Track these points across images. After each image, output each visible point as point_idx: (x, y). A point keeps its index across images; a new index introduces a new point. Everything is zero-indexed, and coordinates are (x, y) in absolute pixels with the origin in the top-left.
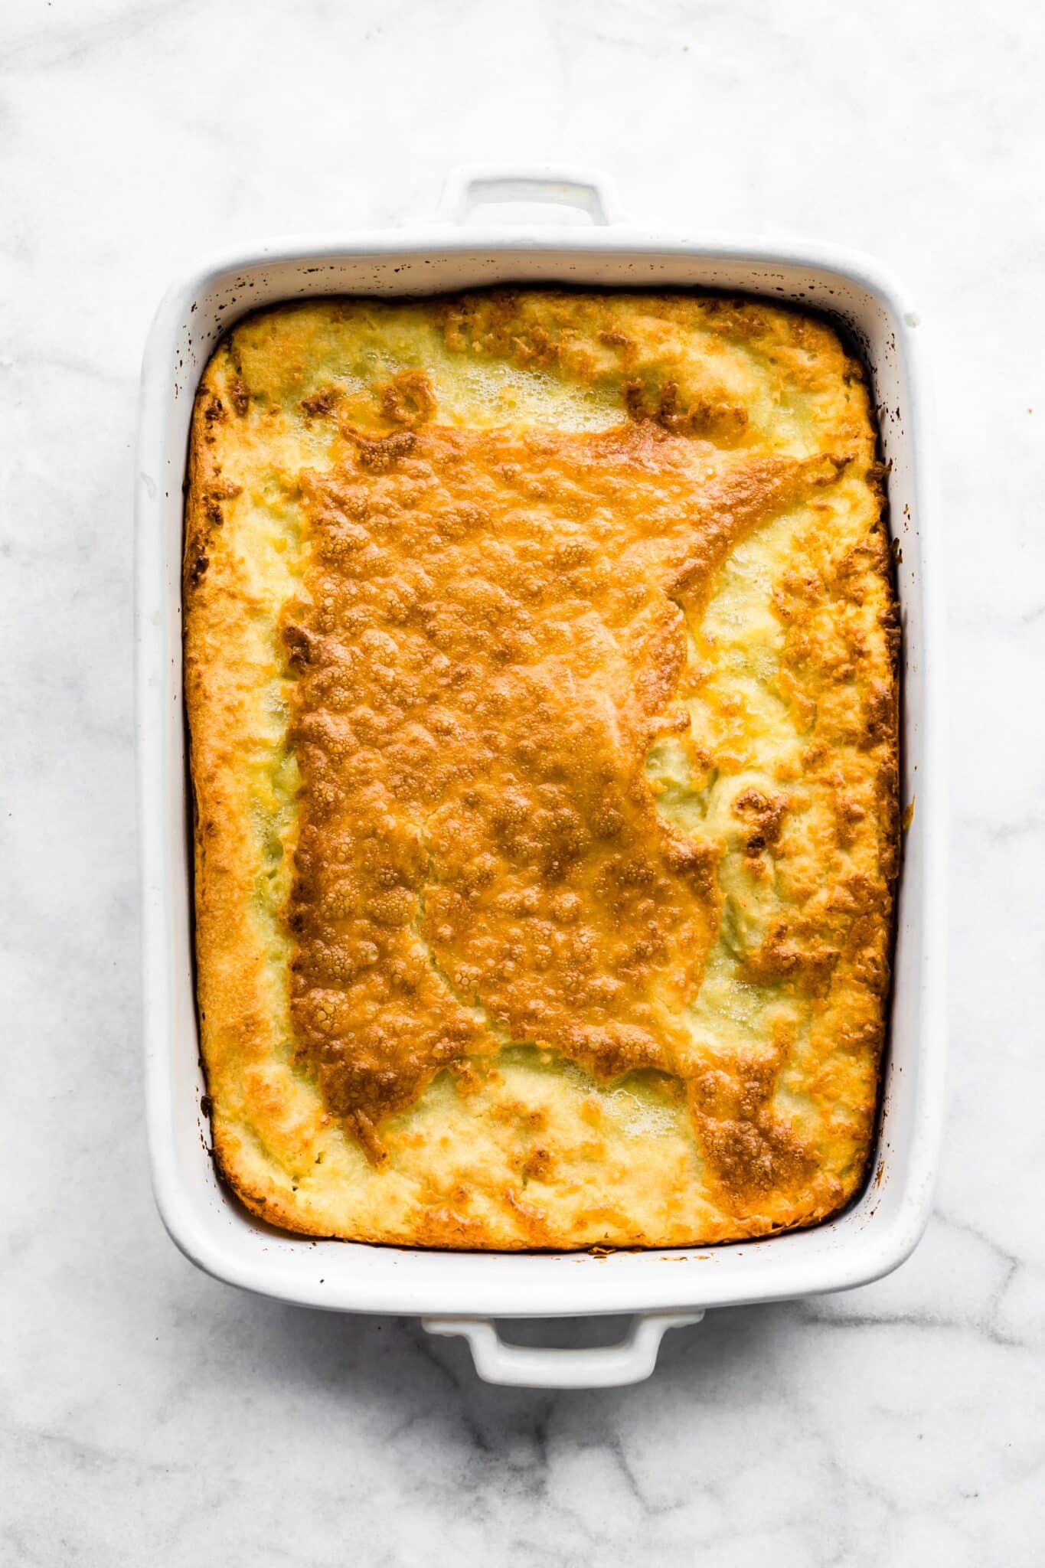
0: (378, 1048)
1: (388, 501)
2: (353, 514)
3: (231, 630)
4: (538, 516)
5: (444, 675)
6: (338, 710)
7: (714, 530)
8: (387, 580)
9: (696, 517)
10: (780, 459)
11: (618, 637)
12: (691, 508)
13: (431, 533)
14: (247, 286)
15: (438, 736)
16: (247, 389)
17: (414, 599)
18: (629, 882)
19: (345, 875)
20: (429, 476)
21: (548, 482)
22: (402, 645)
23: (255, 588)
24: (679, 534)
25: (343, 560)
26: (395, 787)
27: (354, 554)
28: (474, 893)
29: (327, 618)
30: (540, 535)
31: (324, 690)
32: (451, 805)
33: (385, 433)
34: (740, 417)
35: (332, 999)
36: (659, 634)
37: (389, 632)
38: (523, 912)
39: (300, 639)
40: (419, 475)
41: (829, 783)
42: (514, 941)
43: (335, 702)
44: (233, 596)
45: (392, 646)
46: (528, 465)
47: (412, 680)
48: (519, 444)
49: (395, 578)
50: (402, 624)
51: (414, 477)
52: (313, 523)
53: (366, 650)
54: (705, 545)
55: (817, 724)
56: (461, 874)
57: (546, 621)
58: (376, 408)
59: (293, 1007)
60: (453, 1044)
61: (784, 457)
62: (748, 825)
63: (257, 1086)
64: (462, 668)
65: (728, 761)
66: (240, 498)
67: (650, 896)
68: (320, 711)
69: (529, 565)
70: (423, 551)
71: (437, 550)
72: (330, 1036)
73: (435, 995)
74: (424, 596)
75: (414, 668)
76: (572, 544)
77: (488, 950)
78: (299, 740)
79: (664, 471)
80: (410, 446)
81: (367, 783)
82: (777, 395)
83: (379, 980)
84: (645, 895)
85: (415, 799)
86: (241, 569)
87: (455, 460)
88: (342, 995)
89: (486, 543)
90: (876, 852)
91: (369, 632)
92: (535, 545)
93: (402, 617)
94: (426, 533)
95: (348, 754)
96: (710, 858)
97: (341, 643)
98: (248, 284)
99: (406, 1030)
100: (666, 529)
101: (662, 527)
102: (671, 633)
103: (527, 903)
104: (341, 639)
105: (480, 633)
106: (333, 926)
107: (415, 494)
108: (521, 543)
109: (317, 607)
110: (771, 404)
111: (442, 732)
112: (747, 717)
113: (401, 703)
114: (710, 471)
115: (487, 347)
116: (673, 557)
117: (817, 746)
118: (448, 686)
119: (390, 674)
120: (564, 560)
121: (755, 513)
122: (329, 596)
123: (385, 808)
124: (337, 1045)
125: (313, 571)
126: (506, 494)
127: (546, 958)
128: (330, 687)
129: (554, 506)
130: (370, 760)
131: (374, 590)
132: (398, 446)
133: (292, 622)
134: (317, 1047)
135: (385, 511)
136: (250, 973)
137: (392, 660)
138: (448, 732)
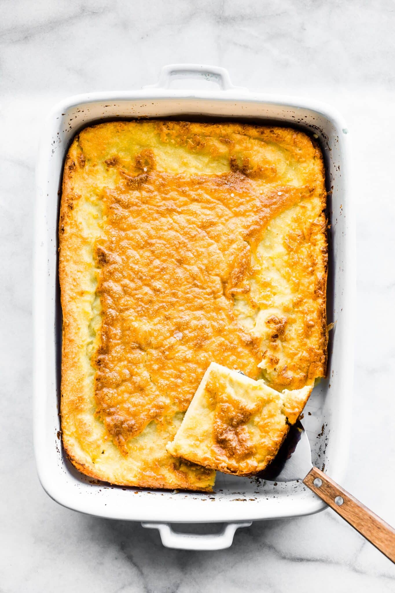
0: (128, 411)
1: (137, 201)
2: (123, 205)
3: (76, 250)
4: (195, 207)
5: (157, 268)
6: (117, 281)
7: (262, 214)
8: (136, 231)
9: (255, 209)
10: (289, 187)
11: (224, 255)
12: (254, 206)
13: (154, 213)
14: (81, 112)
15: (155, 292)
16: (85, 157)
17: (146, 238)
18: (227, 349)
19: (118, 344)
20: (153, 191)
21: (199, 195)
22: (141, 256)
23: (86, 233)
24: (248, 216)
25: (119, 223)
26: (138, 311)
27: (124, 221)
28: (167, 353)
29: (113, 245)
30: (196, 215)
31: (111, 273)
32: (159, 318)
33: (136, 174)
34: (274, 170)
35: (111, 392)
36: (240, 254)
37: (137, 251)
38: (186, 361)
39: (102, 253)
40: (149, 191)
41: (302, 312)
42: (181, 372)
43: (115, 278)
44: (77, 237)
45: (137, 257)
46: (191, 189)
47: (145, 270)
48: (189, 180)
49: (139, 230)
50: (142, 248)
51: (148, 192)
52: (108, 209)
53: (128, 258)
54: (259, 220)
55: (299, 289)
56: (162, 346)
57: (197, 248)
58: (133, 164)
59: (96, 394)
60: (157, 411)
61: (291, 186)
62: (272, 329)
63: (81, 423)
64: (165, 265)
65: (263, 304)
66: (81, 199)
67: (234, 355)
68: (109, 281)
69: (191, 226)
70: (150, 220)
71: (156, 219)
72: (110, 407)
73: (151, 391)
74: (150, 237)
75: (146, 265)
76: (208, 219)
77: (171, 375)
78: (101, 292)
79: (244, 192)
80: (146, 179)
81: (127, 309)
82: (288, 162)
83: (129, 385)
84: (233, 354)
85: (145, 316)
86: (81, 226)
87: (163, 185)
88: (115, 390)
89: (175, 217)
90: (317, 339)
91: (129, 250)
92: (193, 219)
93: (142, 245)
94: (152, 213)
95: (120, 298)
96: (258, 341)
97: (118, 255)
98: (81, 111)
99: (139, 404)
100: (243, 214)
101: (242, 213)
102: (244, 254)
103: (187, 357)
104: (118, 253)
105: (172, 252)
106: (112, 363)
107: (147, 199)
108: (188, 218)
109: (109, 241)
110: (286, 166)
111: (156, 291)
112: (272, 287)
113: (141, 278)
114: (261, 192)
115: (177, 143)
116: (246, 225)
117: (299, 298)
118: (159, 272)
119: (136, 267)
120: (205, 225)
121: (278, 208)
122: (114, 236)
123: (134, 319)
124: (112, 410)
125: (108, 227)
126: (183, 199)
127: (194, 379)
128: (114, 272)
129: (201, 204)
130: (129, 301)
131: (131, 235)
132: (141, 179)
133: (99, 246)
134: (104, 410)
135: (136, 205)
136: (81, 380)
137: (138, 262)
138: (159, 291)
